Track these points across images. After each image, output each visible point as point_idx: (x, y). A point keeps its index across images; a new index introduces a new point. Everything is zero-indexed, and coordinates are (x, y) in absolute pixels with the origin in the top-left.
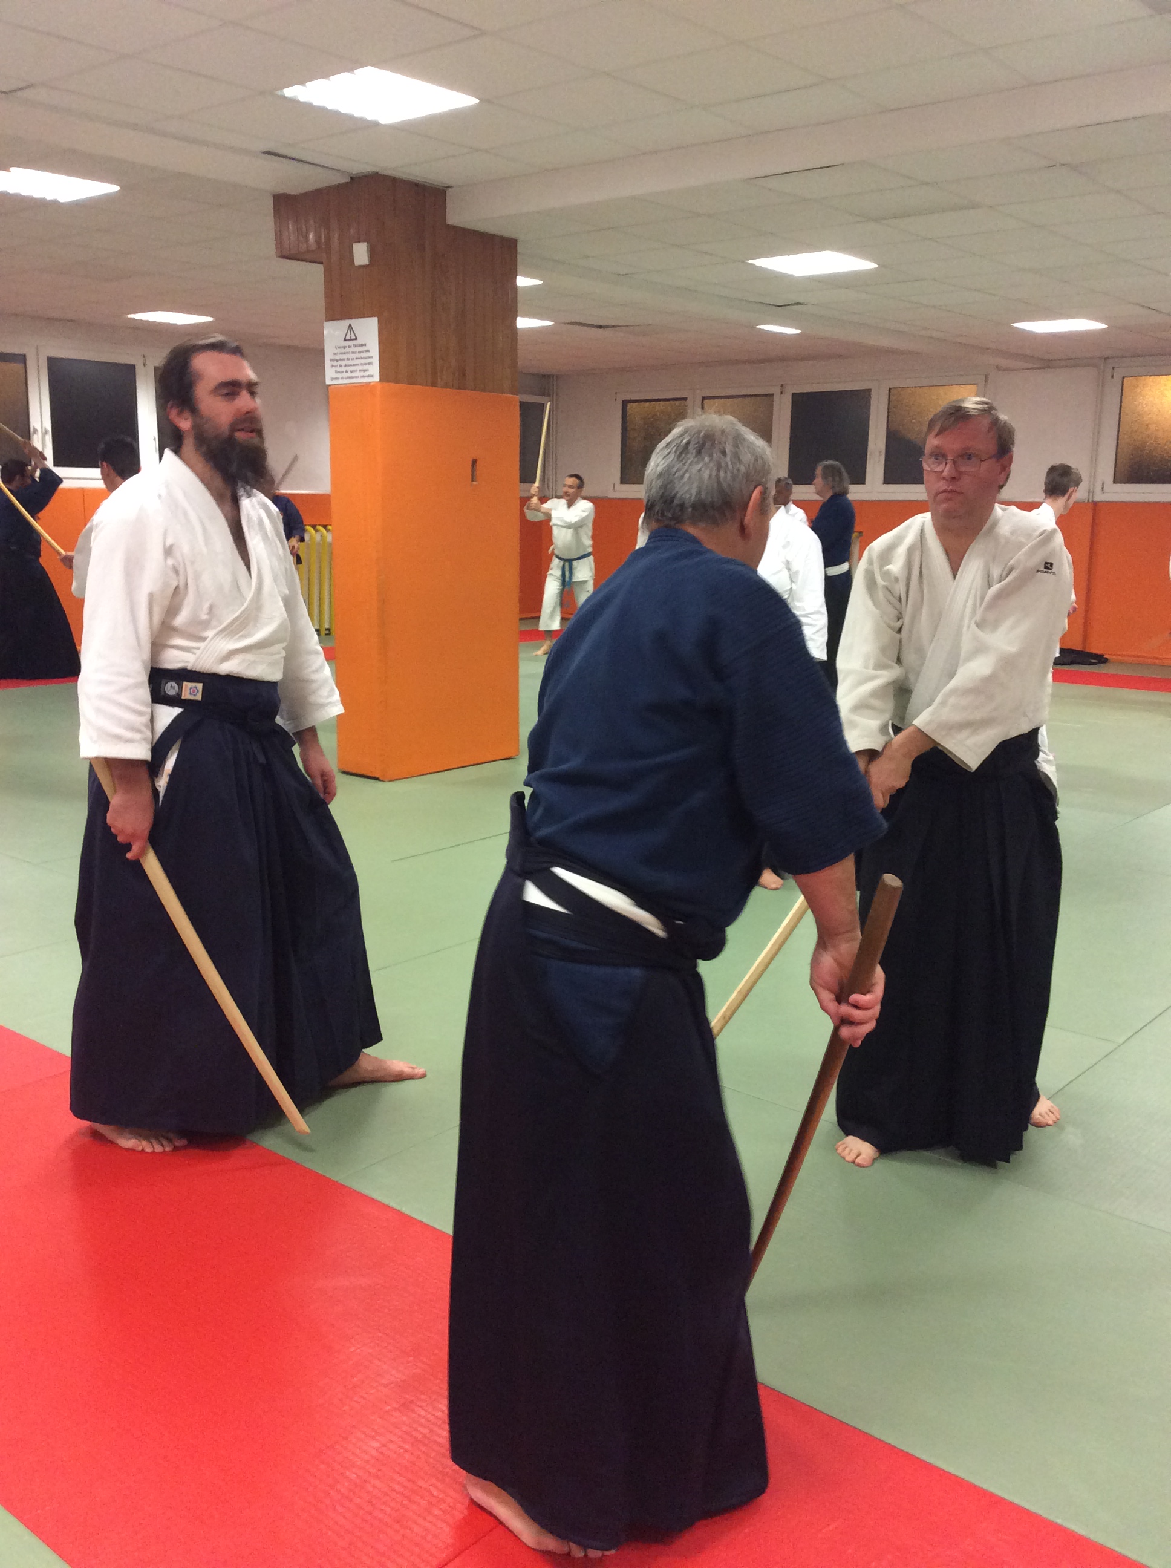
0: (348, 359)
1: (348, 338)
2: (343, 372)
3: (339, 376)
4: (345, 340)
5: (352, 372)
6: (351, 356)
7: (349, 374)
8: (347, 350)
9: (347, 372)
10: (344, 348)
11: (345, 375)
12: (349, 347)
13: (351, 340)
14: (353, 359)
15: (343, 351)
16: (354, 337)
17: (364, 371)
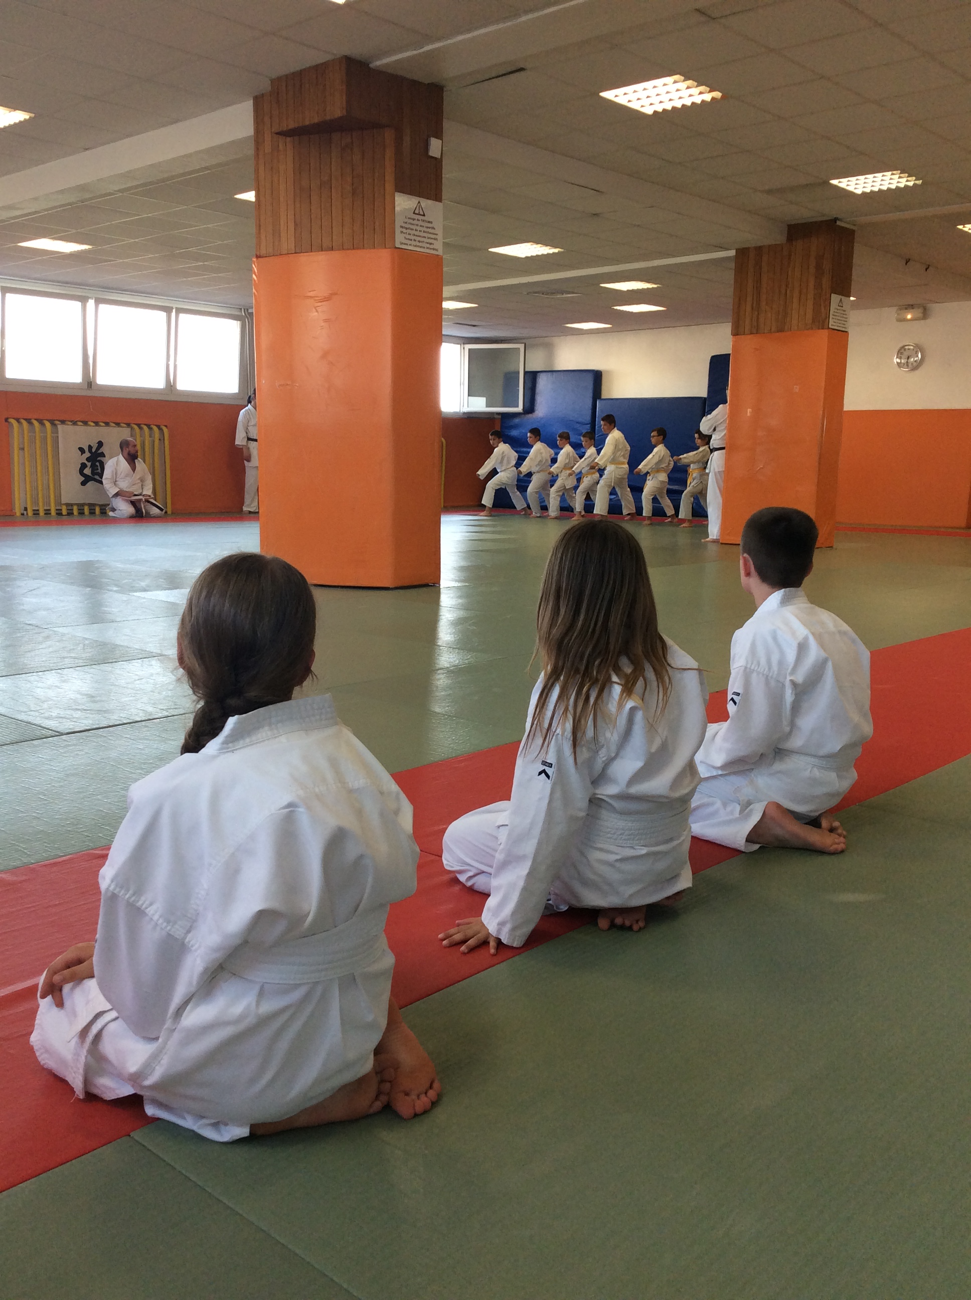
0: (416, 230)
1: (417, 212)
2: (411, 240)
3: (409, 242)
4: (414, 213)
5: (419, 241)
6: (419, 228)
7: (418, 244)
8: (415, 222)
9: (415, 240)
10: (414, 220)
11: (413, 243)
12: (418, 220)
13: (419, 214)
14: (420, 231)
15: (411, 221)
16: (423, 214)
17: (431, 244)
